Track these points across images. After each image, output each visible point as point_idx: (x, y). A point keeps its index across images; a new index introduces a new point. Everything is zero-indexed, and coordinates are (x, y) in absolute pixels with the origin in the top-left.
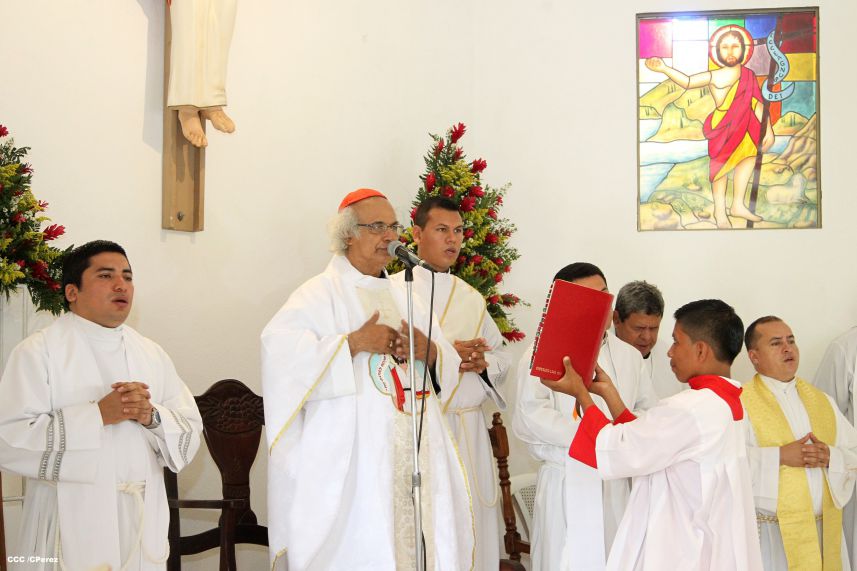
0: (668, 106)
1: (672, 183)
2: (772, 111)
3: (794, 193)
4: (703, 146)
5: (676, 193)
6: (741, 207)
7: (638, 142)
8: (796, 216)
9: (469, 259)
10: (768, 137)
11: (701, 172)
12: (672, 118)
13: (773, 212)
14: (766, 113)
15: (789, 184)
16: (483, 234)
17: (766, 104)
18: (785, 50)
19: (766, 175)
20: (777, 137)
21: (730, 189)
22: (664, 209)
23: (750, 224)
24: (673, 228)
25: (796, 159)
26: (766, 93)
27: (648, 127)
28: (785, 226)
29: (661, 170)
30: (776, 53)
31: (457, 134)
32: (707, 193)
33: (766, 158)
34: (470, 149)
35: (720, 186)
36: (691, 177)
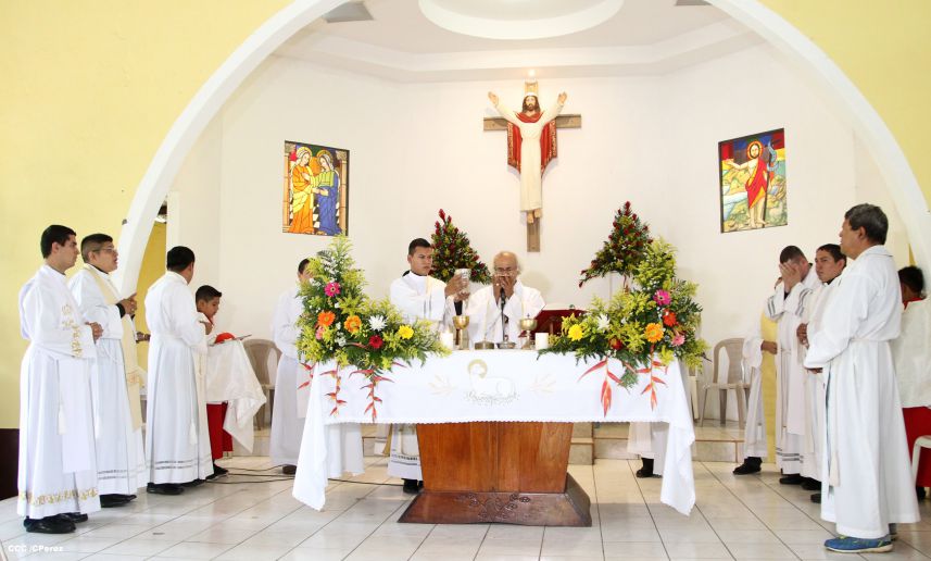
0: (733, 178)
1: (735, 211)
2: (770, 176)
3: (779, 211)
4: (746, 194)
5: (736, 215)
6: (760, 220)
7: (722, 195)
8: (780, 220)
9: (630, 252)
10: (769, 187)
11: (746, 206)
12: (734, 184)
13: (772, 220)
14: (769, 177)
15: (777, 207)
16: (635, 242)
17: (768, 173)
18: (774, 148)
19: (769, 205)
20: (772, 186)
21: (756, 212)
22: (732, 223)
23: (763, 226)
24: (735, 230)
25: (780, 195)
26: (768, 168)
27: (725, 188)
28: (777, 225)
29: (730, 206)
30: (770, 149)
31: (628, 205)
32: (747, 214)
33: (769, 196)
34: (634, 209)
35: (752, 210)
36: (742, 208)
